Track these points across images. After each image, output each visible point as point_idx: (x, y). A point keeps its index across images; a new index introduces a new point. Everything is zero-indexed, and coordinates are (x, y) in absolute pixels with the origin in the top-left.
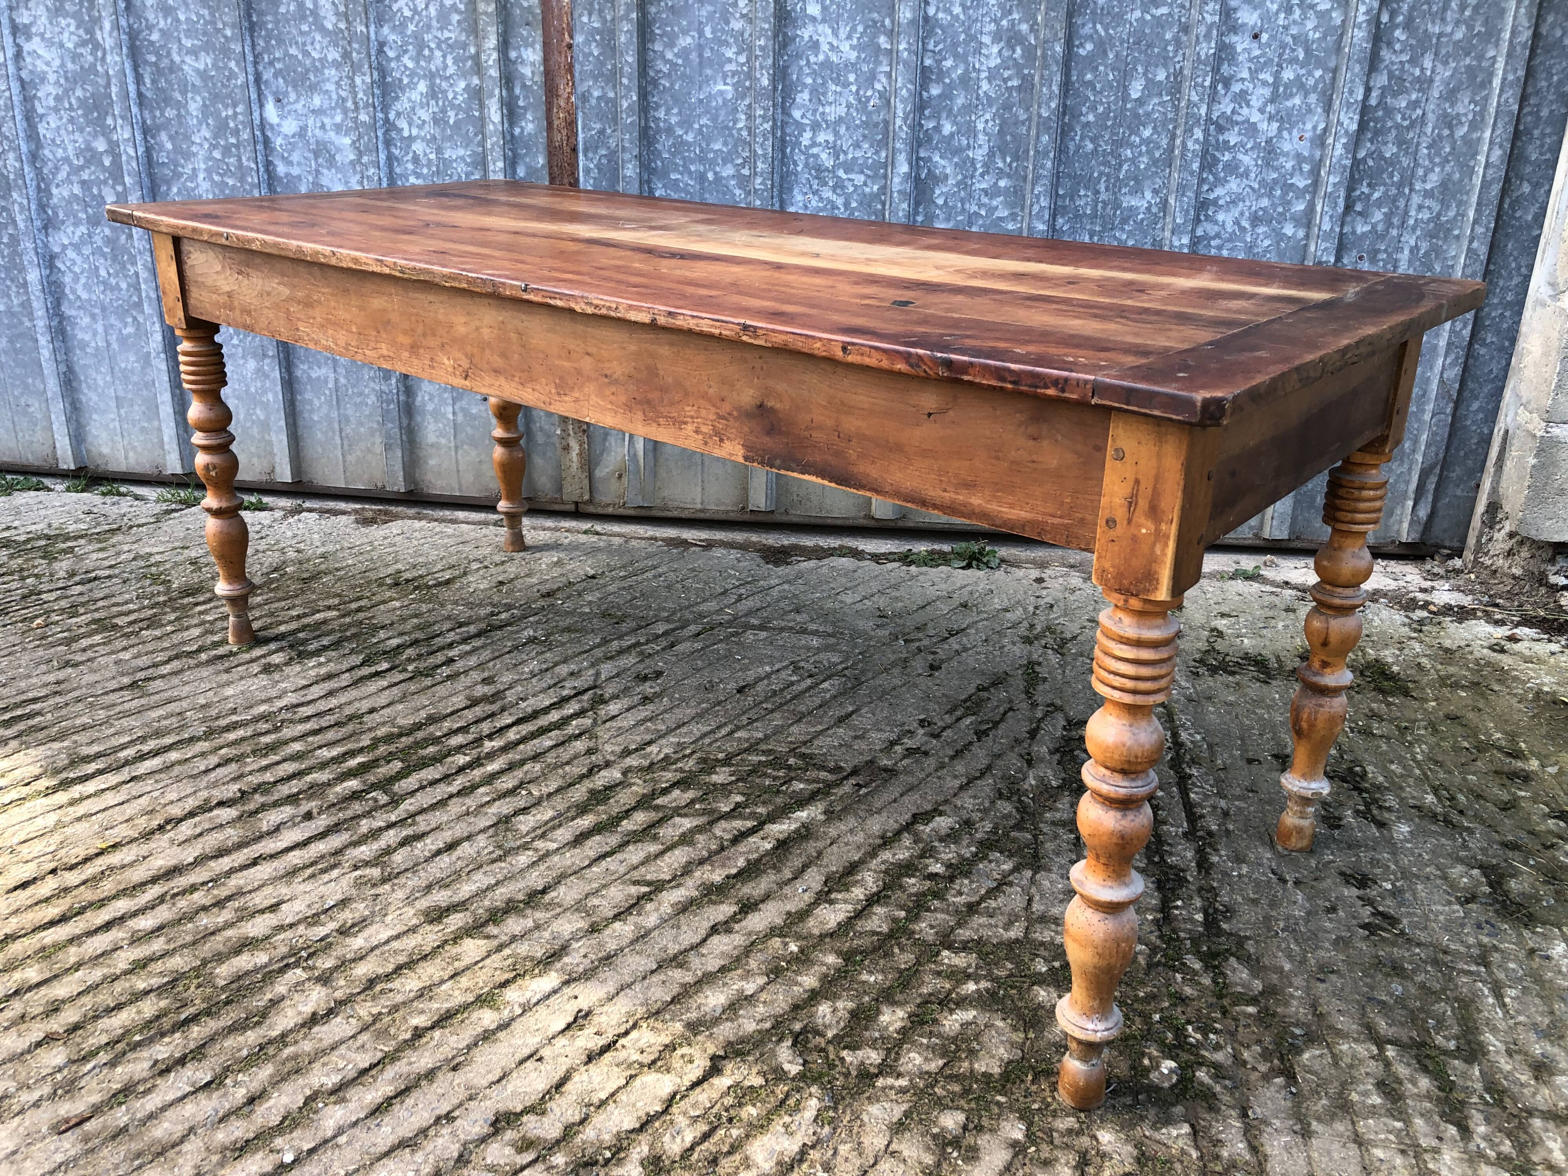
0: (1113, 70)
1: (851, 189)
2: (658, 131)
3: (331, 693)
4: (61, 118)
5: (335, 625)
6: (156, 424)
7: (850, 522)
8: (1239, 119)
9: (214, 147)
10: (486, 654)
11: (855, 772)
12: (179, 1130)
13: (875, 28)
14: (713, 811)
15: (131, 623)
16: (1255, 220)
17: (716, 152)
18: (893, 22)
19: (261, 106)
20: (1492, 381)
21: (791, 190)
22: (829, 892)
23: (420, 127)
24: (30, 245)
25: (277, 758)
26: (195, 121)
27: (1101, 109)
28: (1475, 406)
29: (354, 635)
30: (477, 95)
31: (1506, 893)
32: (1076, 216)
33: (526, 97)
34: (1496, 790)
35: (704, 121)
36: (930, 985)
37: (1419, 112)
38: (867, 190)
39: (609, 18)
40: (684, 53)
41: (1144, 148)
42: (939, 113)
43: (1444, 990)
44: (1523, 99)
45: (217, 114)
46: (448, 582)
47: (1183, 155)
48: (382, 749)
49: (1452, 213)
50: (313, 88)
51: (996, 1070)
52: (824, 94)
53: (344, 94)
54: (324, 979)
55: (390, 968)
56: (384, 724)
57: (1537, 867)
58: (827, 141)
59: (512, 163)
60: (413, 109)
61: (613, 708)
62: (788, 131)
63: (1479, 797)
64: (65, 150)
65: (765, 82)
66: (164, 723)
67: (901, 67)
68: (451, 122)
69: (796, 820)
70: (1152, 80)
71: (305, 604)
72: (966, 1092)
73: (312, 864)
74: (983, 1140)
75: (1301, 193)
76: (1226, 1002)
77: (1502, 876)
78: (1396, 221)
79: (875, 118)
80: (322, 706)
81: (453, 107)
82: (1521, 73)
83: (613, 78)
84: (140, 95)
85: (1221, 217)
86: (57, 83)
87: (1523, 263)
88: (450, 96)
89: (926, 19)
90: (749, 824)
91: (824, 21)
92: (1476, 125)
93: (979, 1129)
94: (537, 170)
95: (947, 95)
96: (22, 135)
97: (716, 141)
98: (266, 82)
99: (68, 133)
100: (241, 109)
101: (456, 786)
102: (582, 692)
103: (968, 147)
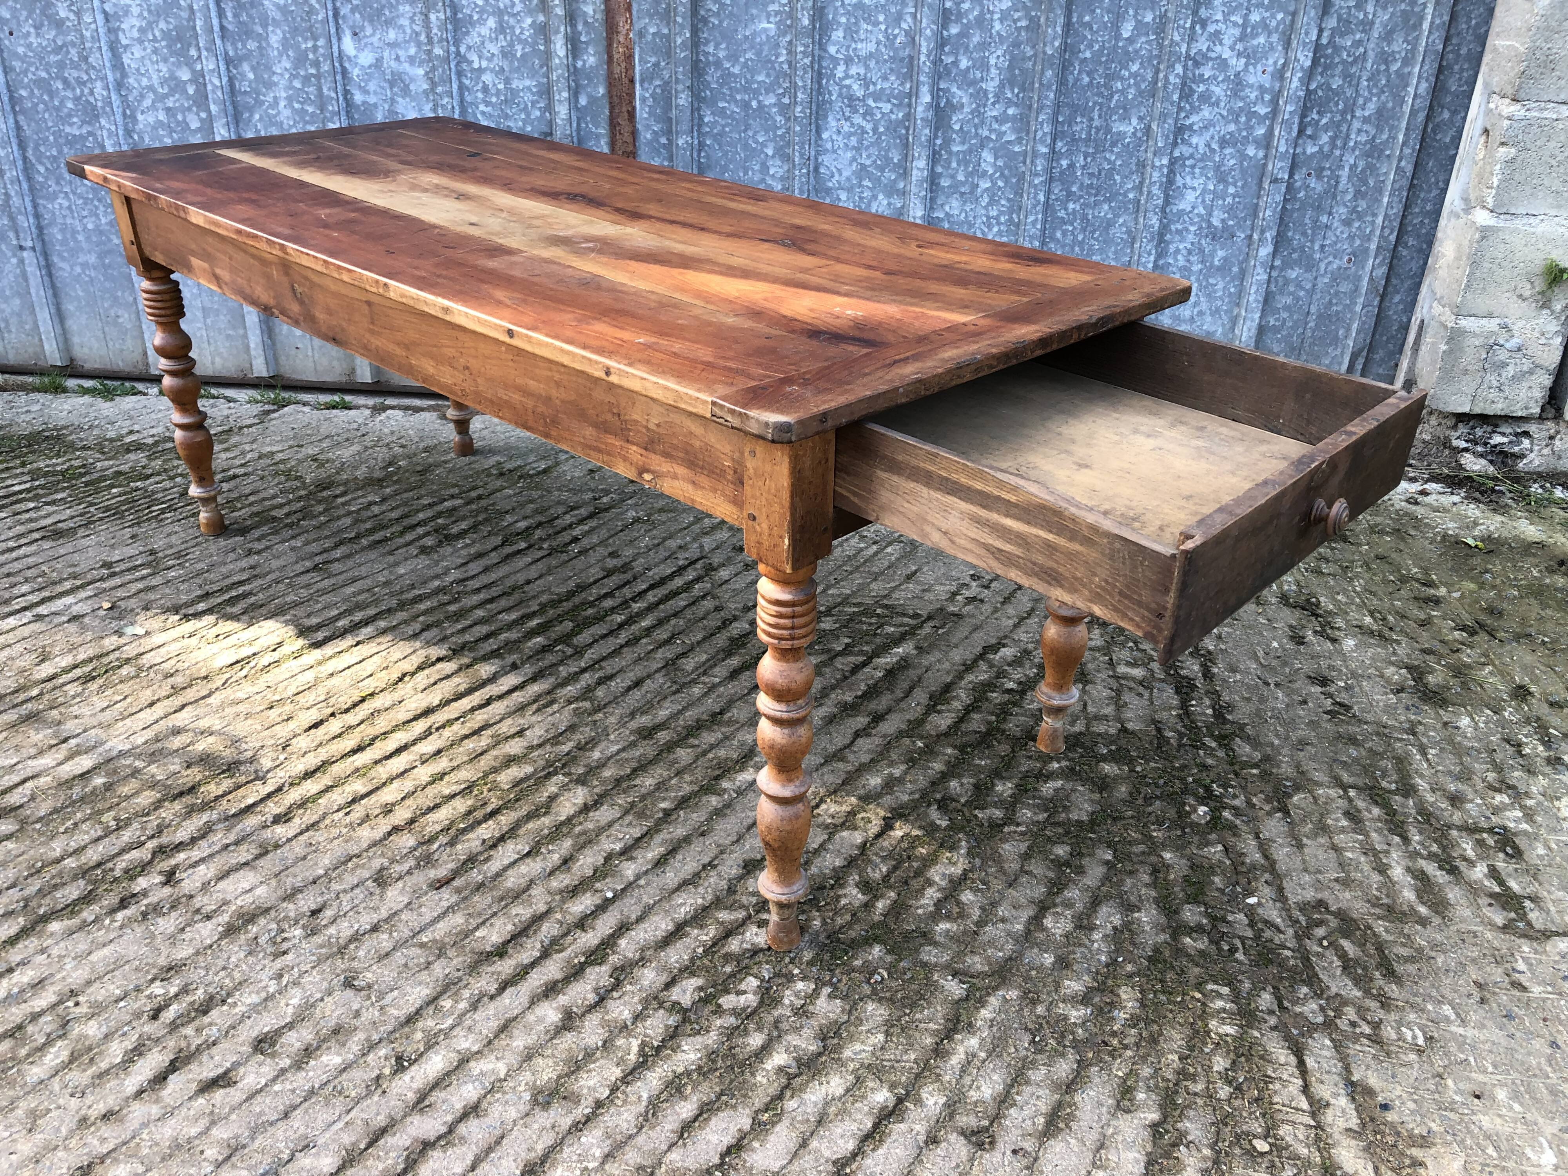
0: (1108, 12)
1: (879, 116)
2: (708, 63)
3: (486, 570)
4: (145, 49)
5: (465, 511)
6: (241, 332)
8: (1213, 55)
9: (293, 76)
10: (604, 533)
11: (930, 618)
12: (523, 882)
14: (829, 651)
15: (288, 515)
16: (1224, 143)
17: (759, 83)
19: (339, 39)
20: (1412, 277)
21: (826, 117)
22: (934, 706)
23: (490, 60)
25: (468, 623)
26: (276, 53)
27: (1096, 47)
28: (1397, 298)
29: (486, 520)
30: (544, 31)
31: (1426, 685)
32: (1073, 140)
33: (588, 33)
34: (1415, 612)
35: (750, 55)
36: (1025, 765)
37: (1362, 50)
38: (893, 117)
41: (1132, 81)
42: (957, 49)
43: (1385, 752)
44: (1447, 40)
45: (297, 47)
46: (545, 471)
47: (1165, 87)
48: (551, 613)
49: (1385, 137)
50: (389, 23)
51: (1085, 818)
52: (857, 32)
53: (417, 29)
54: (581, 781)
55: (628, 771)
56: (543, 592)
57: (1448, 666)
58: (858, 74)
59: (575, 93)
60: (483, 43)
61: (724, 574)
62: (824, 64)
63: (1403, 617)
64: (150, 78)
65: (806, 22)
66: (360, 598)
67: (926, 9)
68: (519, 55)
69: (896, 654)
70: (1140, 21)
71: (431, 494)
72: (1068, 833)
73: (535, 701)
74: (1085, 861)
75: (1262, 119)
76: (1236, 767)
77: (1422, 673)
78: (1339, 143)
79: (901, 54)
80: (485, 579)
81: (520, 41)
82: (1446, 18)
83: (667, 16)
84: (222, 28)
85: (1194, 140)
86: (140, 15)
87: (1441, 178)
88: (518, 31)
90: (861, 659)
92: (1407, 61)
93: (1081, 855)
94: (596, 98)
95: (964, 34)
96: (108, 64)
97: (759, 73)
98: (344, 17)
99: (152, 63)
100: (321, 42)
101: (622, 639)
102: (694, 562)
103: (982, 79)
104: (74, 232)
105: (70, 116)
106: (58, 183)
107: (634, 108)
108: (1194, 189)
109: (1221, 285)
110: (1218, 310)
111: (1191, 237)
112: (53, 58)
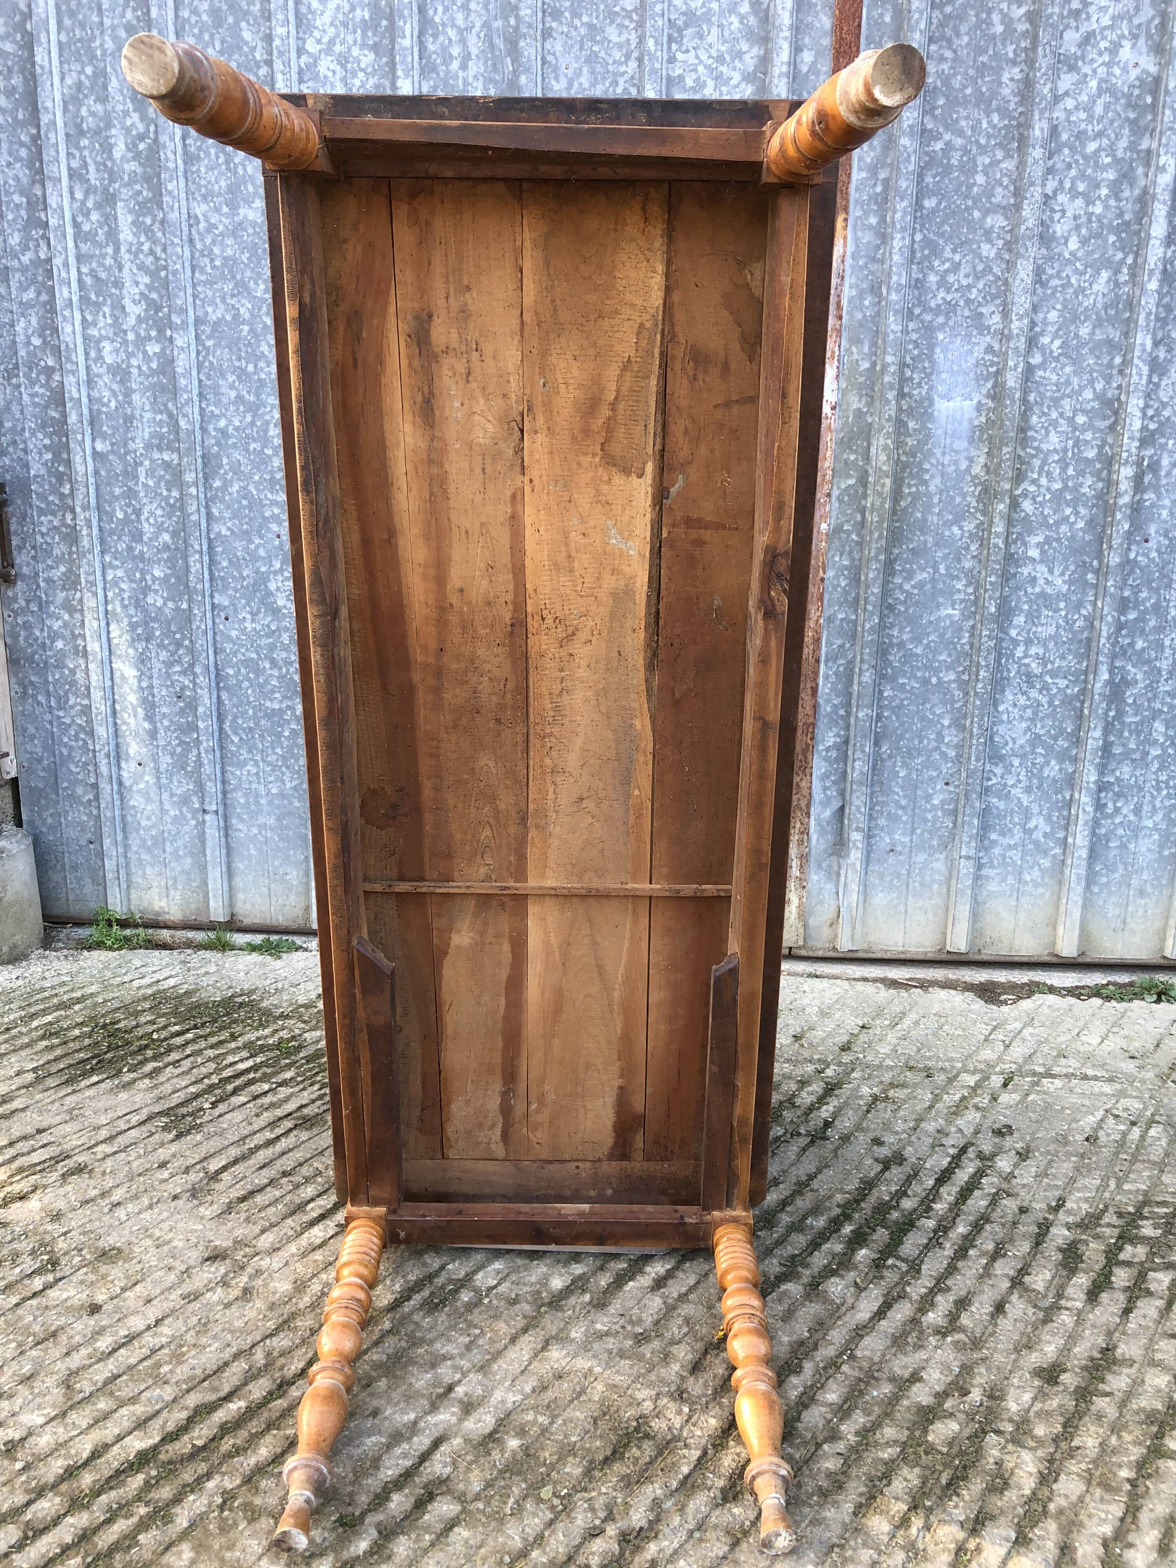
1: (1055, 691)
2: (892, 645)
7: (1037, 959)
10: (852, 1115)
13: (1084, 567)
17: (940, 662)
18: (1100, 563)
21: (1003, 691)
25: (782, 1230)
35: (933, 638)
38: (1069, 691)
39: (857, 557)
40: (921, 585)
42: (1134, 632)
48: (857, 1217)
52: (1038, 617)
54: (1017, 1441)
55: (1059, 1428)
56: (833, 1190)
58: (1037, 654)
61: (1003, 1165)
62: (1004, 645)
65: (993, 610)
67: (1108, 599)
73: (906, 1333)
79: (1079, 637)
83: (857, 604)
89: (1128, 561)
91: (1042, 561)
95: (1141, 619)
97: (941, 654)
101: (948, 1250)
102: (963, 1150)
103: (1156, 659)
104: (257, 795)
106: (250, 751)
107: (818, 684)
112: (265, 641)
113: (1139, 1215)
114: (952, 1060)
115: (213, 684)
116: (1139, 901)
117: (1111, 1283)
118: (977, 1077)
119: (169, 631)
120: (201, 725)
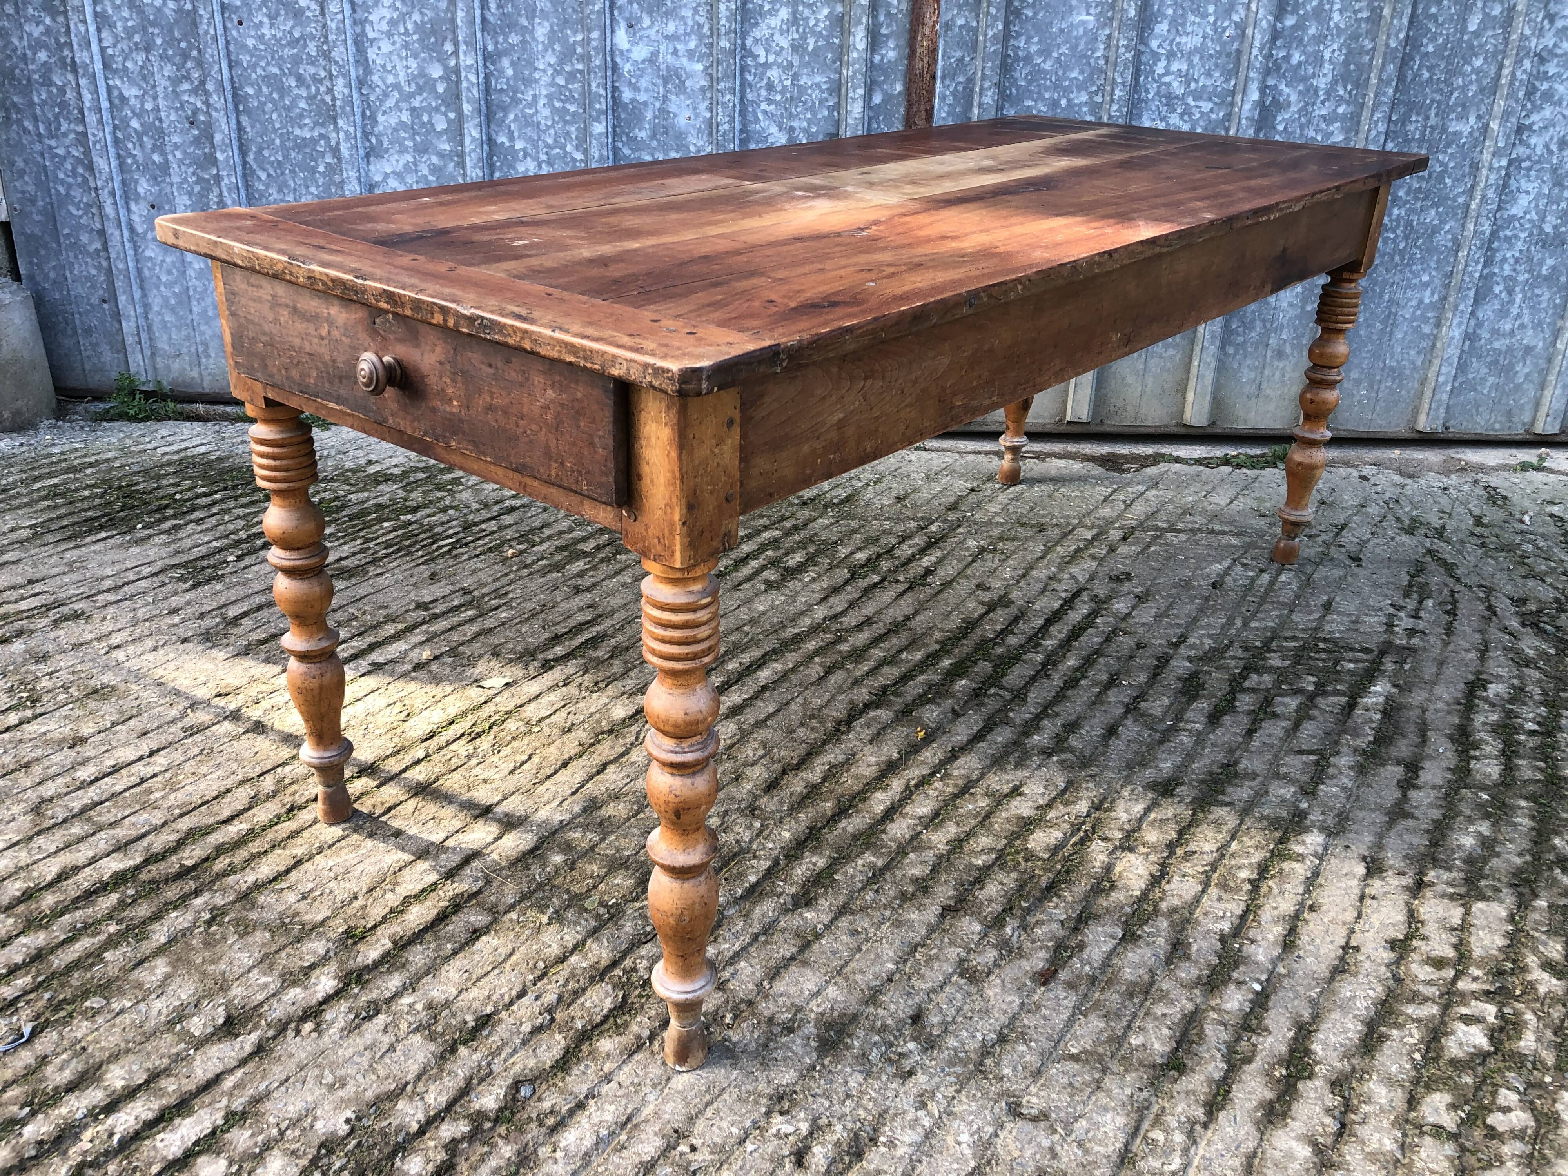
0: (1455, 4)
1: (1198, 115)
2: (1017, 59)
3: (852, 605)
4: (394, 43)
5: (789, 543)
7: (1162, 431)
9: (557, 73)
10: (955, 564)
11: (1382, 652)
14: (1301, 690)
15: (597, 549)
17: (1071, 80)
19: (613, 31)
21: (1140, 116)
22: (1465, 750)
23: (777, 54)
24: (353, 174)
25: (872, 663)
26: (540, 47)
27: (1440, 41)
29: (819, 551)
30: (840, 24)
32: (1405, 141)
33: (888, 26)
35: (1064, 50)
38: (1213, 116)
41: (1474, 77)
42: (1290, 43)
45: (565, 40)
47: (1511, 84)
48: (957, 652)
50: (668, 14)
52: (1183, 25)
53: (702, 20)
54: (1127, 847)
55: (1174, 834)
56: (931, 629)
58: (1180, 70)
59: (870, 91)
60: (772, 35)
61: (1120, 606)
62: (1144, 59)
64: (396, 75)
65: (1132, 13)
66: (733, 637)
68: (810, 48)
69: (1377, 694)
70: (1488, 14)
73: (1007, 753)
79: (1228, 49)
80: (858, 615)
81: (813, 33)
84: (484, 19)
85: (1533, 141)
86: (392, 5)
88: (812, 23)
90: (1342, 699)
94: (892, 96)
95: (1300, 26)
96: (351, 60)
97: (1072, 70)
98: (620, 8)
99: (401, 58)
100: (595, 35)
101: (1057, 680)
102: (1077, 594)
103: (1314, 76)
105: (301, 116)
106: (280, 191)
107: (933, 107)
108: (1528, 193)
109: (1547, 296)
110: (1541, 323)
111: (1519, 245)
112: (288, 52)
113: (1266, 647)
114: (1069, 517)
115: (231, 106)
116: (1276, 363)
117: (1234, 707)
118: (1095, 531)
119: (173, 38)
120: (220, 156)
